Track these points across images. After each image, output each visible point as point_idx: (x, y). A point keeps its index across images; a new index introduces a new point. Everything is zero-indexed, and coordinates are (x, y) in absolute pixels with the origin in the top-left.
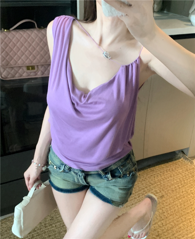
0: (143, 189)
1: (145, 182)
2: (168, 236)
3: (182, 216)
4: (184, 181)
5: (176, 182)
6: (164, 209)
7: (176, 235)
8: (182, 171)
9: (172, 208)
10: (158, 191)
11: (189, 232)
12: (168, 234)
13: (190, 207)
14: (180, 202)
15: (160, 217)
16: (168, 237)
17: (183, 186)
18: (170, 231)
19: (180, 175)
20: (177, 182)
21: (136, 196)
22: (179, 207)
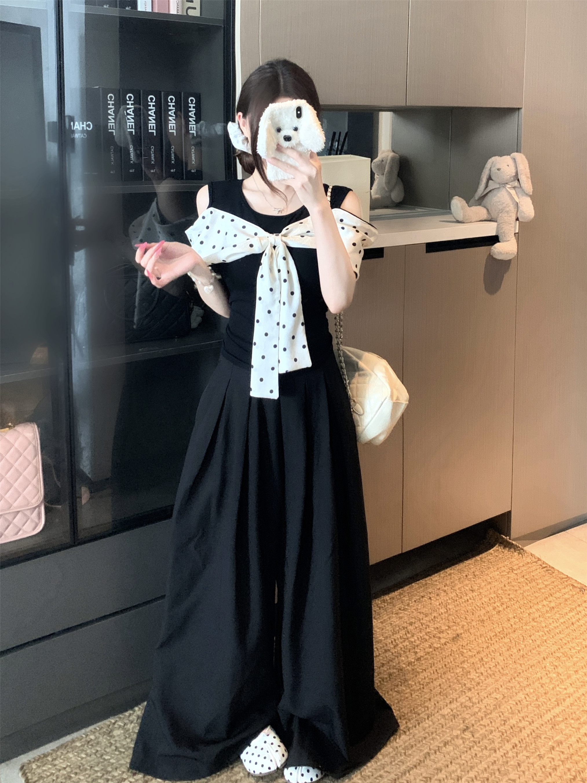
0: (404, 628)
1: (406, 612)
2: (492, 727)
4: (509, 595)
5: (489, 602)
6: (466, 665)
7: (513, 722)
8: (500, 573)
9: (486, 660)
10: (444, 628)
11: (543, 709)
12: (491, 722)
13: (534, 652)
14: (505, 644)
15: (460, 686)
16: (493, 729)
18: (494, 715)
19: (496, 584)
21: (388, 645)
22: (507, 654)
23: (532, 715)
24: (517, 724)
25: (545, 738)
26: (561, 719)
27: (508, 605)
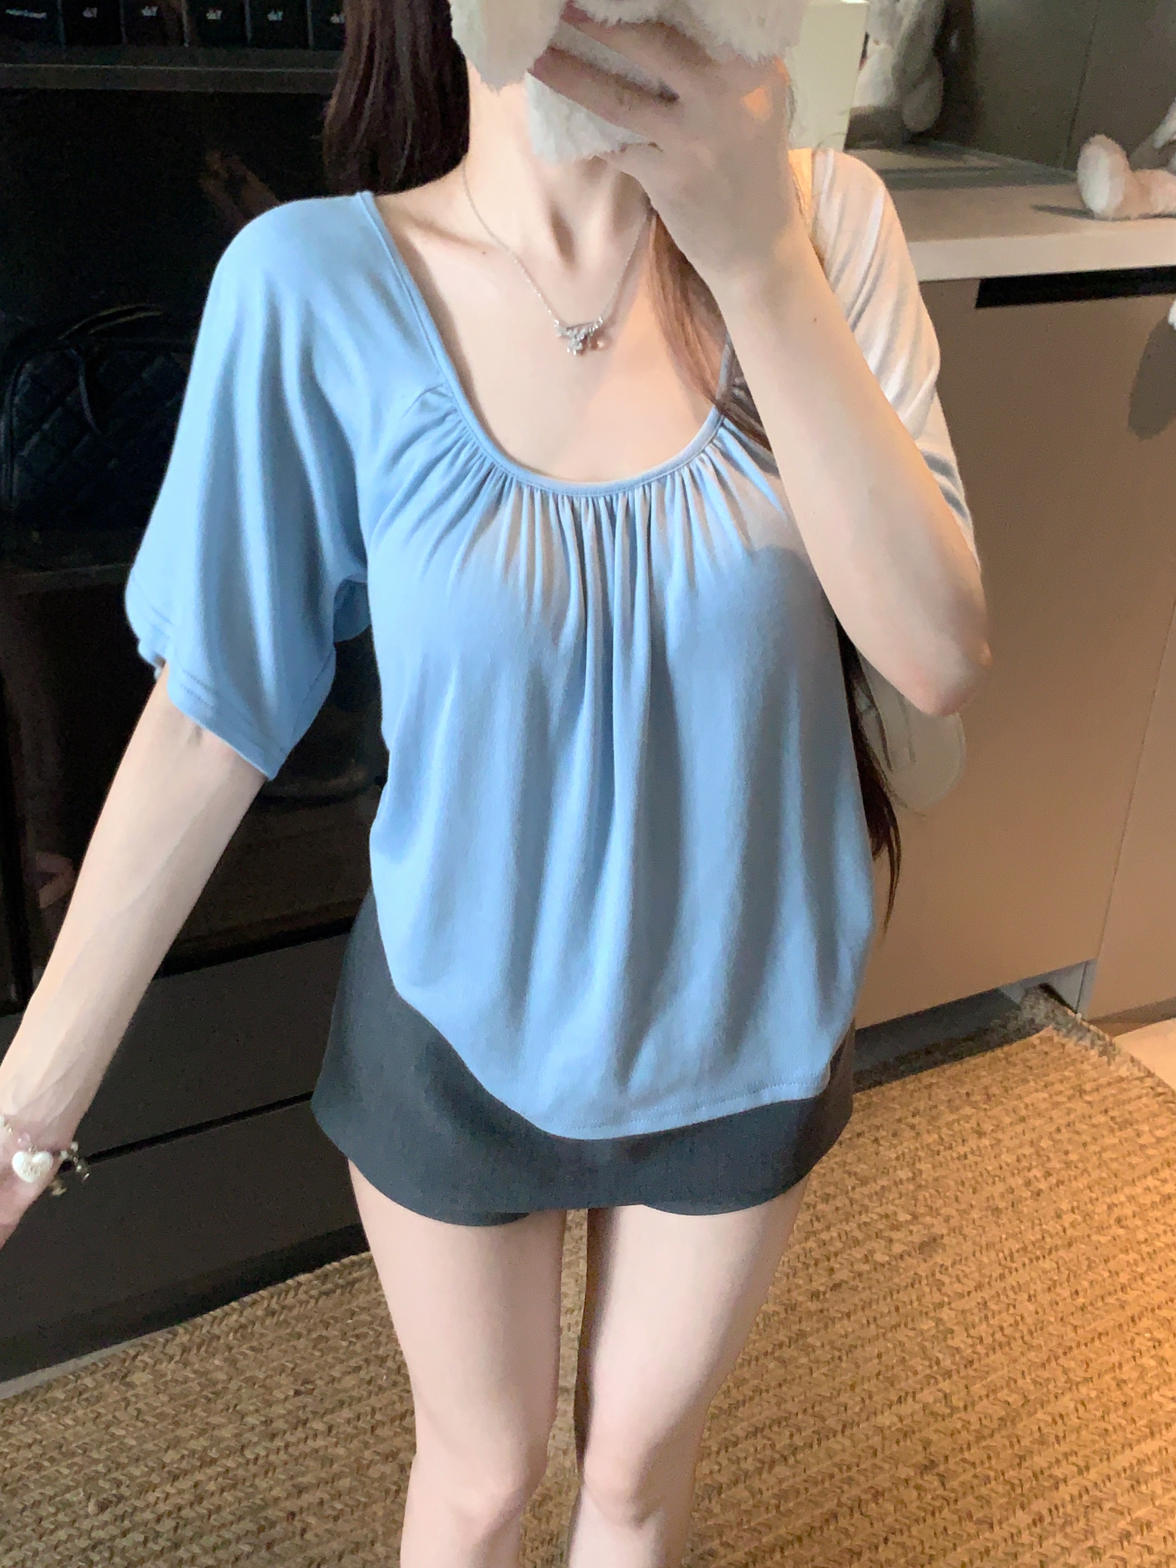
2: (990, 1468)
3: (1065, 1354)
4: (1066, 1153)
5: (1016, 1164)
6: (946, 1314)
7: (1039, 1461)
8: (1051, 1096)
9: (995, 1307)
10: (903, 1217)
11: (1115, 1441)
12: (989, 1458)
13: (1110, 1300)
14: (1045, 1272)
15: (927, 1363)
16: (992, 1474)
17: (1060, 1183)
18: (998, 1441)
19: (1038, 1122)
20: (1018, 1160)
22: (1045, 1299)
23: (1087, 1452)
24: (1049, 1468)
25: (1111, 1509)
26: (1155, 1470)
27: (1061, 1179)
